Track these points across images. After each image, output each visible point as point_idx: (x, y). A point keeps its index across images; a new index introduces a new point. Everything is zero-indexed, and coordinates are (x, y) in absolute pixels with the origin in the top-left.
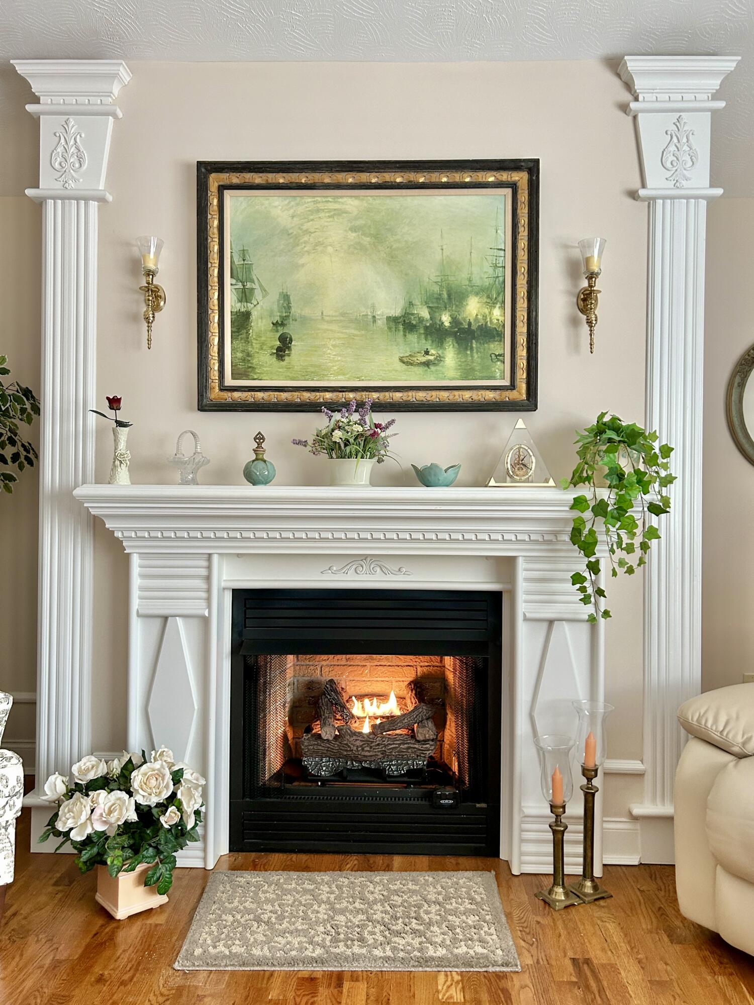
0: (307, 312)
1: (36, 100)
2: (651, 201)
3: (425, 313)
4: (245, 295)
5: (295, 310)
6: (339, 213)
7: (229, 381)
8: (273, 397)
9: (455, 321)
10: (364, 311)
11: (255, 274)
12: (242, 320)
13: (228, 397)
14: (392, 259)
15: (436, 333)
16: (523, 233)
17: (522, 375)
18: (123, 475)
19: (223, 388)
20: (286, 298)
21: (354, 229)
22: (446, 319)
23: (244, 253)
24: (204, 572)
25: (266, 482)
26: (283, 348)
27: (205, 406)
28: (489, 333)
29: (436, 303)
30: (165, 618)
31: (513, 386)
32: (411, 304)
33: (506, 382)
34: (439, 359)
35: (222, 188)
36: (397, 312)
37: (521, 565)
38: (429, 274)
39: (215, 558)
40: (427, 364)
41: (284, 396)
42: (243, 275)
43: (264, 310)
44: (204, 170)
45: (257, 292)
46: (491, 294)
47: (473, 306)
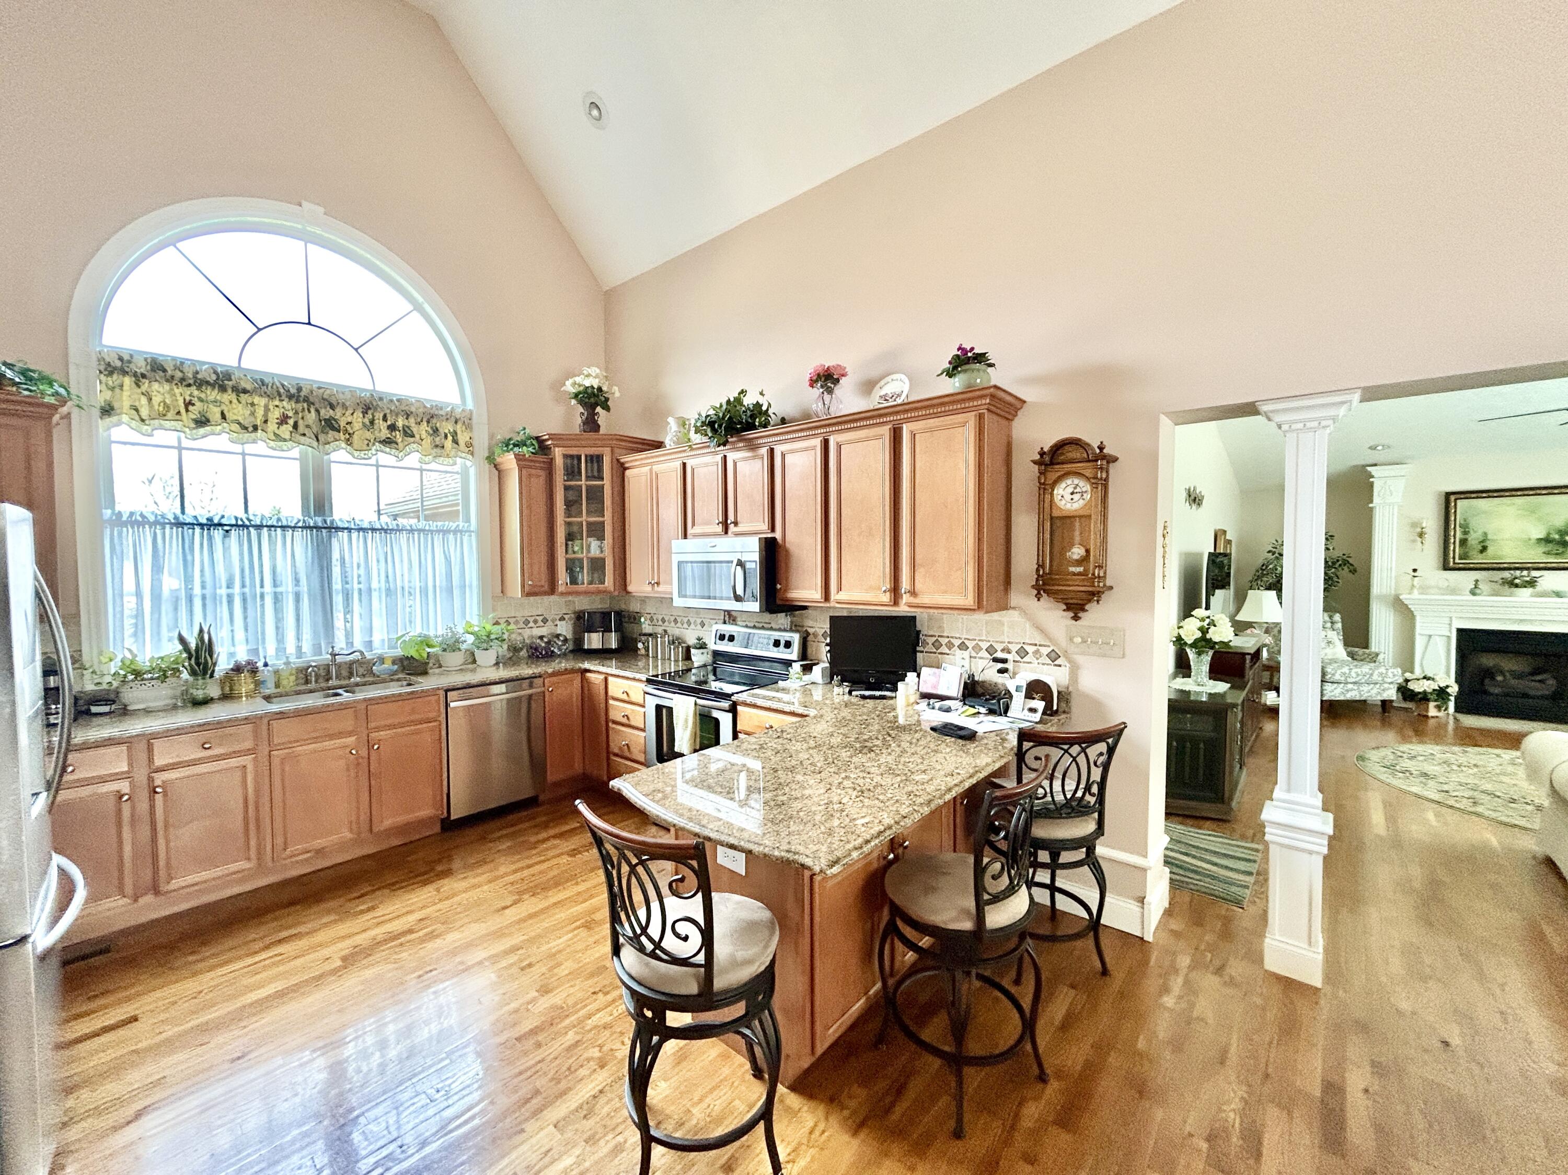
0: (1495, 537)
1: (1373, 477)
3: (1557, 537)
4: (1466, 533)
5: (1489, 537)
6: (1512, 504)
7: (1457, 561)
10: (1524, 536)
11: (1471, 526)
12: (1463, 542)
13: (1457, 566)
14: (1539, 519)
15: (1562, 543)
18: (1416, 591)
19: (1454, 563)
20: (1485, 533)
21: (1522, 510)
23: (1466, 520)
24: (1448, 622)
25: (1479, 595)
26: (1484, 549)
27: (1446, 567)
29: (1562, 533)
30: (1431, 636)
32: (1549, 534)
34: (1564, 552)
35: (1456, 500)
36: (1542, 536)
38: (1560, 523)
39: (1454, 619)
40: (1557, 554)
41: (1483, 565)
42: (1466, 526)
43: (1474, 538)
44: (1448, 495)
45: (1472, 532)
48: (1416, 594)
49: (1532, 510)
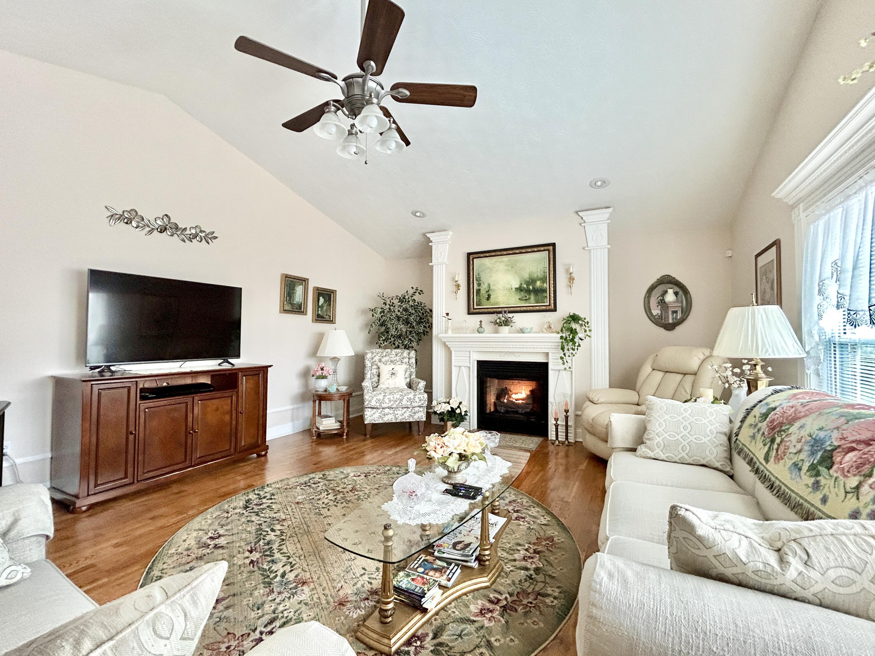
0: (494, 288)
1: (431, 242)
2: (590, 250)
3: (525, 286)
4: (479, 285)
5: (491, 288)
6: (502, 262)
7: (475, 307)
8: (486, 310)
9: (533, 288)
10: (509, 286)
11: (482, 279)
13: (475, 311)
14: (516, 272)
15: (528, 291)
16: (552, 263)
17: (552, 302)
18: (450, 331)
19: (474, 309)
20: (489, 285)
21: (506, 266)
22: (531, 287)
23: (479, 274)
24: (469, 356)
25: (482, 333)
26: (489, 298)
27: (469, 313)
28: (544, 291)
29: (528, 283)
30: (460, 367)
31: (550, 305)
32: (521, 284)
33: (548, 304)
34: (529, 298)
35: (473, 259)
36: (518, 286)
37: (550, 354)
38: (526, 276)
39: (471, 352)
40: (526, 300)
41: (489, 310)
42: (479, 280)
44: (469, 254)
45: (482, 284)
46: (543, 280)
47: (538, 284)
49: (512, 267)
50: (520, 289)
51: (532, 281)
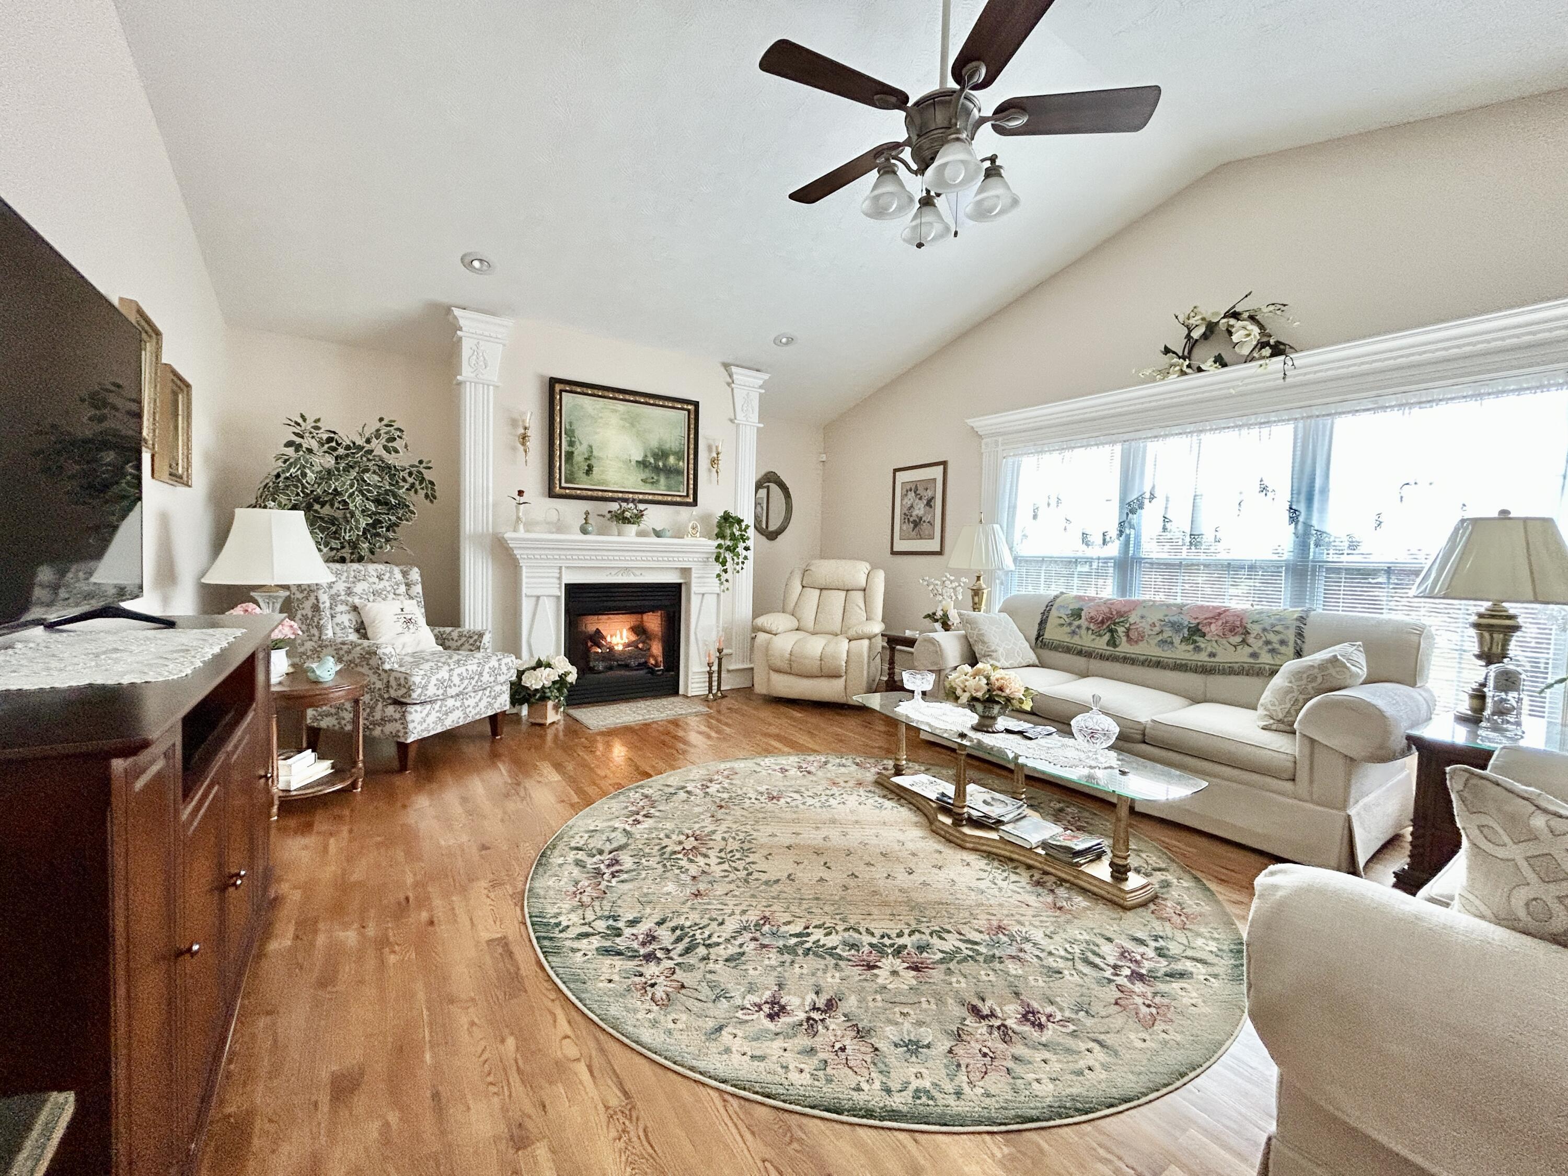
0: (600, 455)
1: (461, 329)
2: (738, 425)
3: (652, 461)
4: (571, 444)
5: (595, 453)
6: (616, 411)
7: (564, 485)
8: (585, 493)
9: (664, 465)
11: (576, 433)
12: (570, 455)
13: (563, 491)
14: (638, 434)
15: (657, 469)
16: (692, 432)
17: (691, 492)
19: (561, 487)
20: (591, 447)
21: (622, 419)
22: (661, 464)
23: (571, 425)
24: (558, 575)
25: (590, 533)
27: (552, 494)
28: (679, 472)
29: (656, 456)
30: (538, 597)
31: (688, 496)
32: (646, 456)
33: (685, 494)
34: (658, 481)
35: (561, 391)
36: (640, 459)
37: (693, 571)
38: (654, 444)
39: (563, 569)
40: (653, 483)
41: (590, 493)
42: (571, 433)
43: (580, 451)
44: (552, 381)
45: (577, 443)
46: (679, 456)
47: (672, 460)
48: (521, 533)
49: (632, 422)
50: (643, 464)
51: (662, 454)
